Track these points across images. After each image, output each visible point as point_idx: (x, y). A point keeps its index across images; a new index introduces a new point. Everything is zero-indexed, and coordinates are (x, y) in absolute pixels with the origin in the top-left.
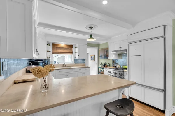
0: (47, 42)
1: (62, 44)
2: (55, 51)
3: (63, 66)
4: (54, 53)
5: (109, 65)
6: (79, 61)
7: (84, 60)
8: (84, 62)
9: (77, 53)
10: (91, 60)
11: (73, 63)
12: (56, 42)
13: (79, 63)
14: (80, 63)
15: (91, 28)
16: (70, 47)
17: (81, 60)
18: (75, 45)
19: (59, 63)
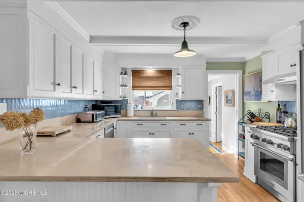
0: (122, 68)
1: (150, 71)
2: (137, 84)
3: (152, 115)
4: (134, 88)
5: (268, 116)
6: (189, 106)
7: (201, 102)
8: (202, 108)
9: (180, 88)
10: (227, 102)
11: (172, 109)
12: (138, 67)
13: (187, 110)
14: (190, 110)
15: (185, 24)
16: (167, 74)
17: (192, 103)
18: (178, 69)
19: (144, 109)
